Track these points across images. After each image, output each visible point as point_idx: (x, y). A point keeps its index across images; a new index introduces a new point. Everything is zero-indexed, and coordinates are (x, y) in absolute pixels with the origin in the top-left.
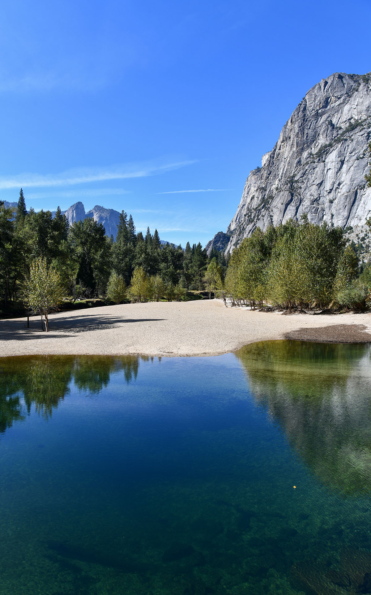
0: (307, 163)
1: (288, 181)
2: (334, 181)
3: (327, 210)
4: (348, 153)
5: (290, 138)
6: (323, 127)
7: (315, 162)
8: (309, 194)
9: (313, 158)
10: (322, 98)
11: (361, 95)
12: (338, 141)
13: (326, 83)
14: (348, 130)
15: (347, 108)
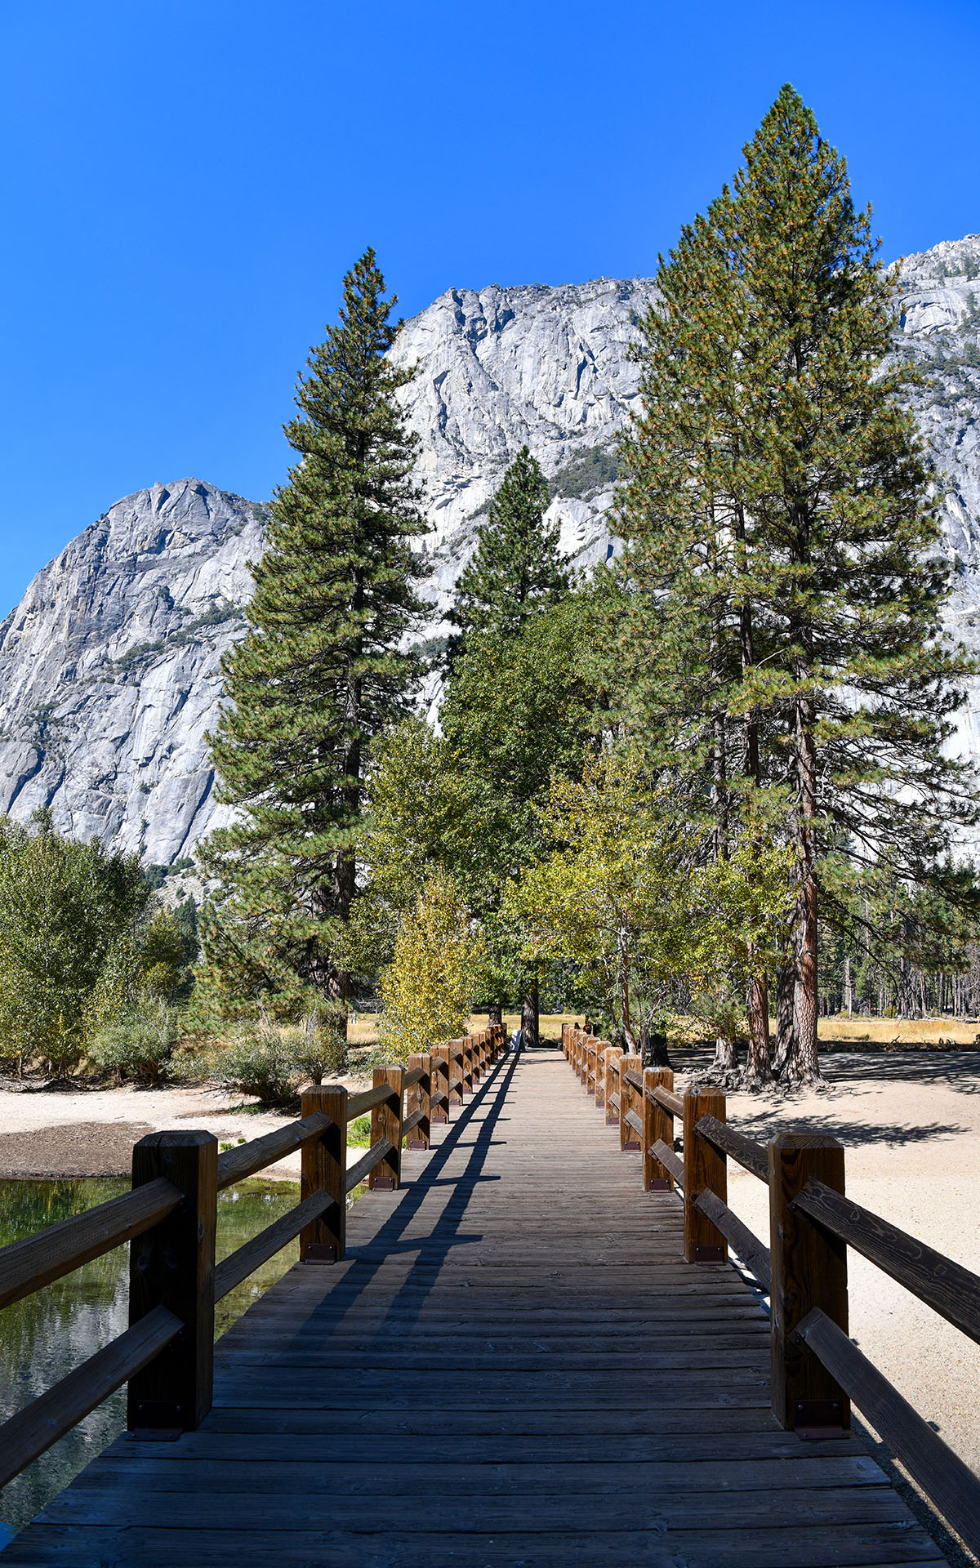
0: (92, 680)
1: (33, 716)
2: (159, 738)
3: (131, 810)
4: (200, 677)
5: (53, 605)
6: (146, 598)
7: (113, 682)
8: (88, 759)
9: (110, 669)
10: (150, 529)
11: (247, 547)
12: (180, 641)
13: (165, 495)
14: (204, 622)
15: (209, 567)
